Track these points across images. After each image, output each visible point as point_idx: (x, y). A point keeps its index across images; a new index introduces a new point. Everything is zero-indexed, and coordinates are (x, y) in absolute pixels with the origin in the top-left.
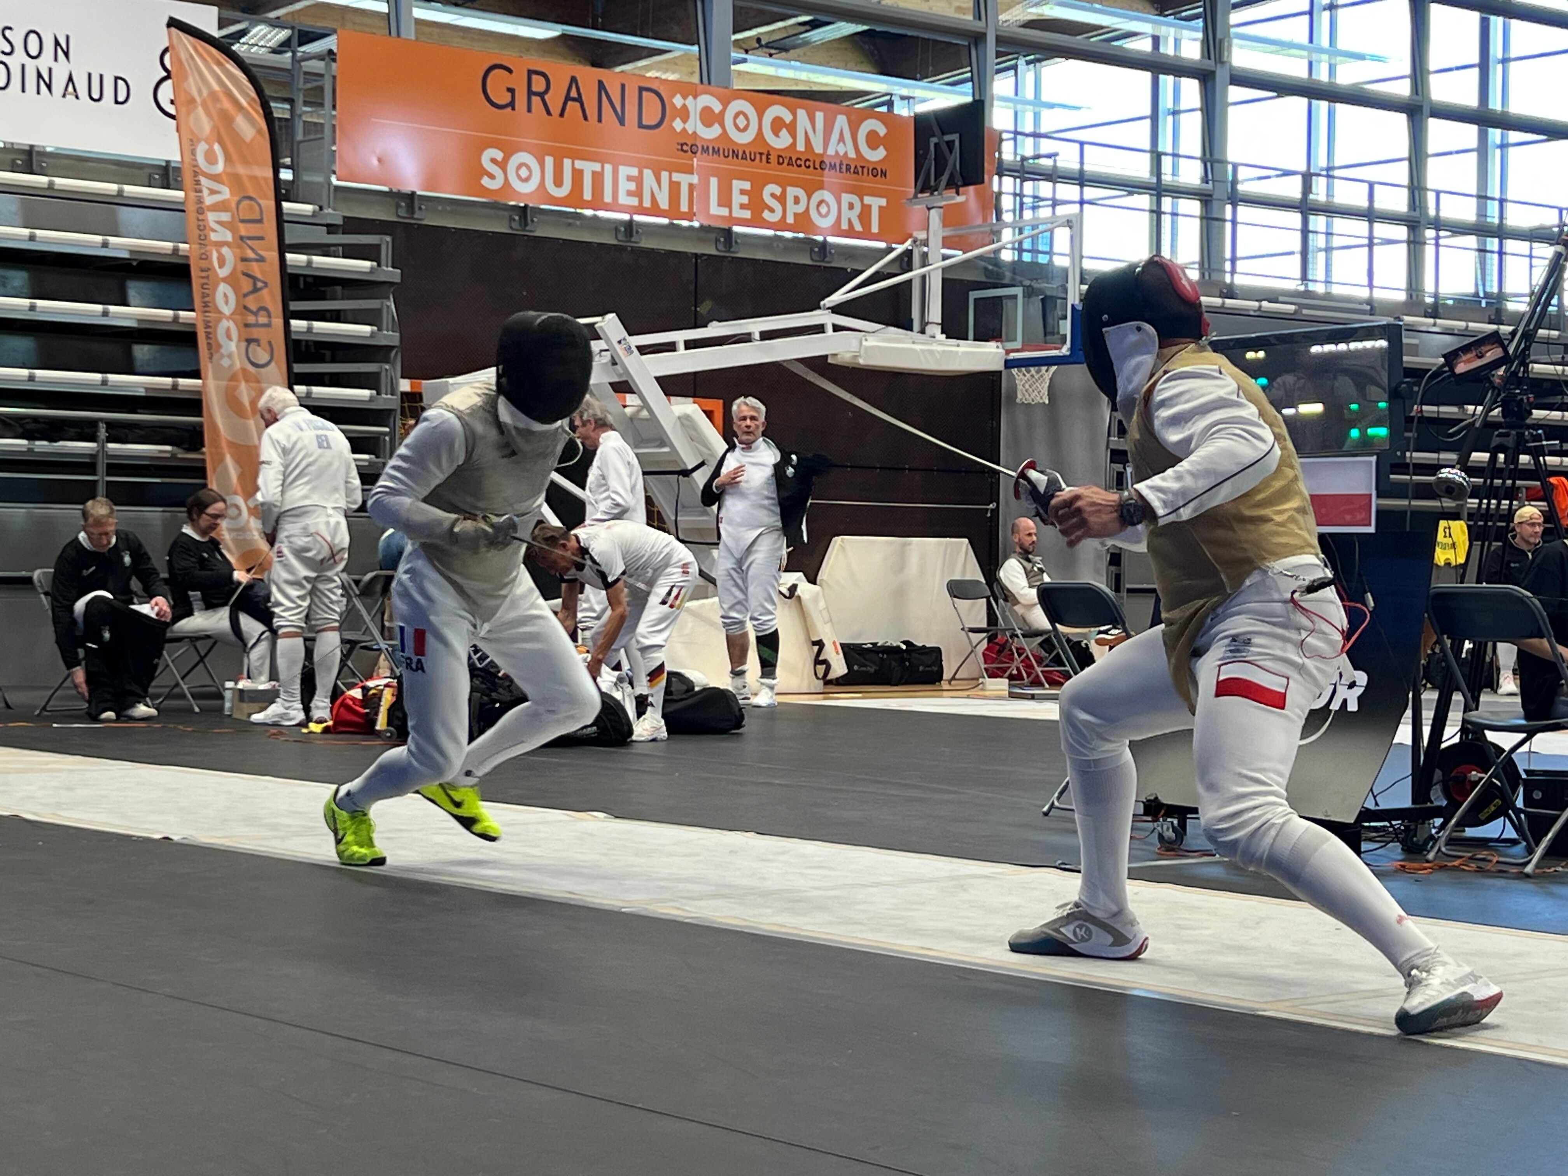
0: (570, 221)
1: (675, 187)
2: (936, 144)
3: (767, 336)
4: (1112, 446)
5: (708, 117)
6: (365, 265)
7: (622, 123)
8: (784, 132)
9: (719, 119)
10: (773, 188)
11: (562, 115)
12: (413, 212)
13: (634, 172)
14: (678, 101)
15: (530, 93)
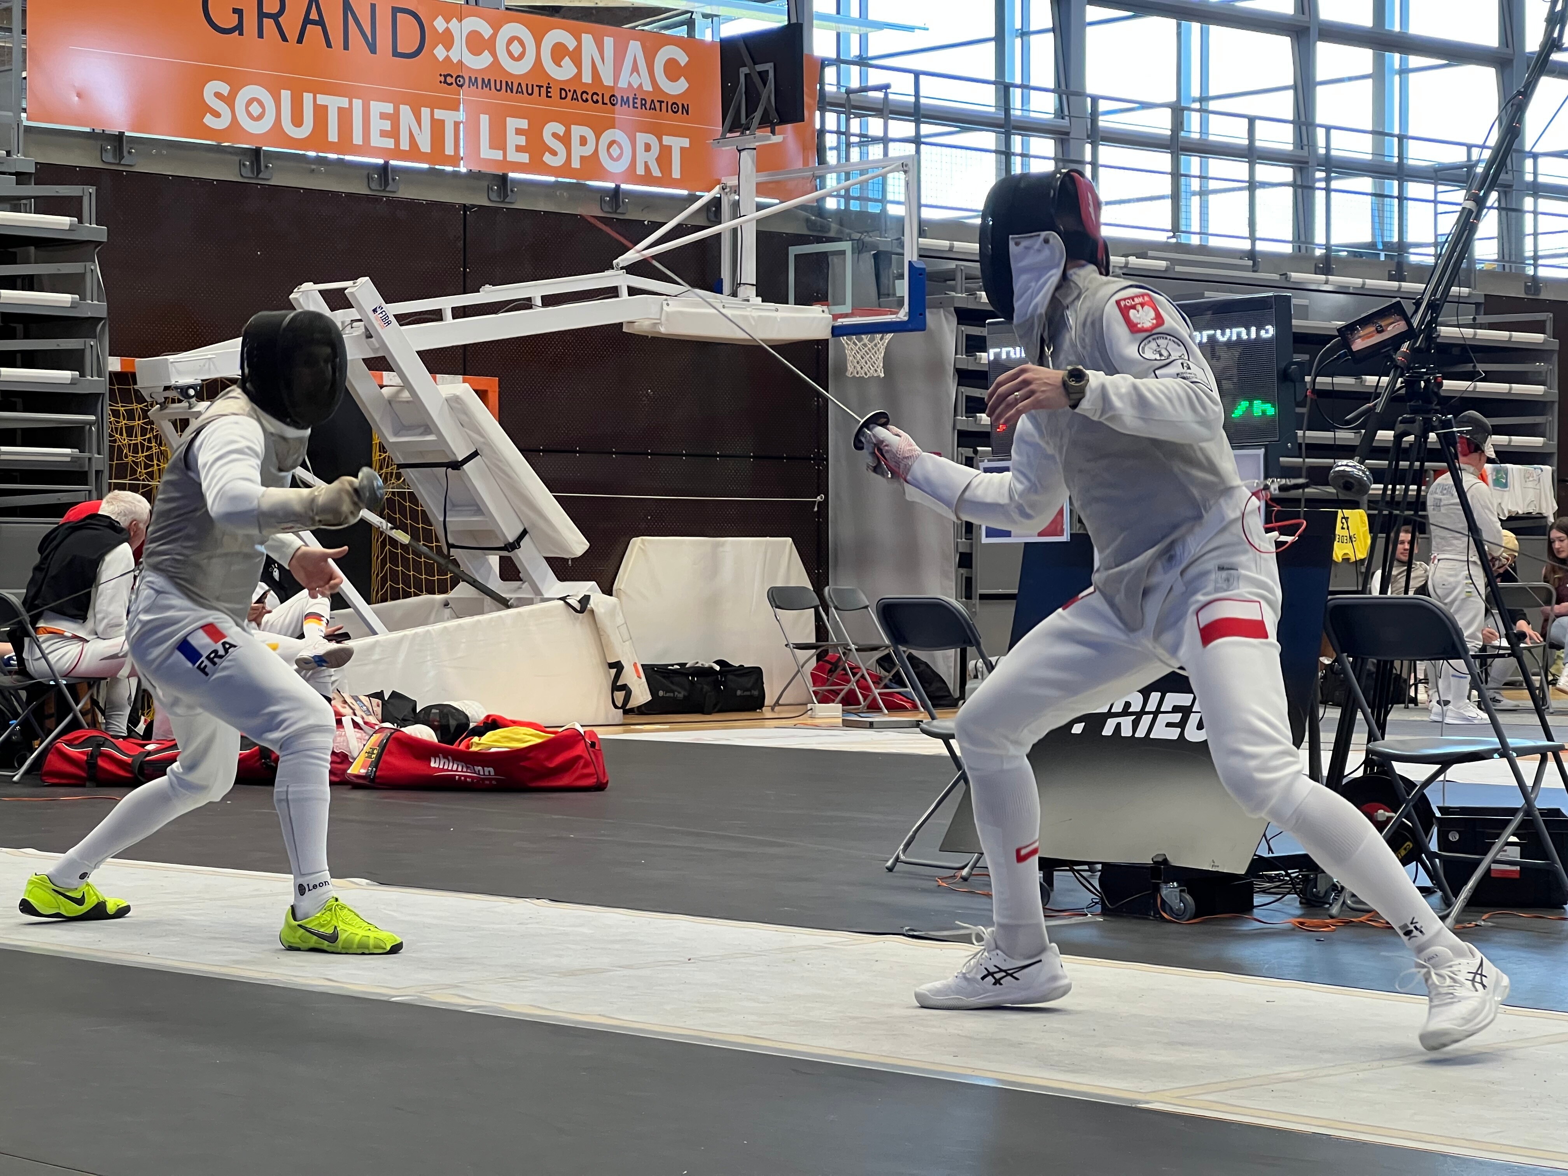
0: (313, 167)
1: (438, 127)
2: (746, 75)
3: (549, 301)
4: (959, 427)
5: (476, 43)
6: (63, 222)
7: (373, 51)
8: (567, 61)
9: (490, 45)
10: (553, 127)
11: (300, 41)
12: (122, 157)
13: (389, 108)
14: (440, 24)
15: (261, 15)
